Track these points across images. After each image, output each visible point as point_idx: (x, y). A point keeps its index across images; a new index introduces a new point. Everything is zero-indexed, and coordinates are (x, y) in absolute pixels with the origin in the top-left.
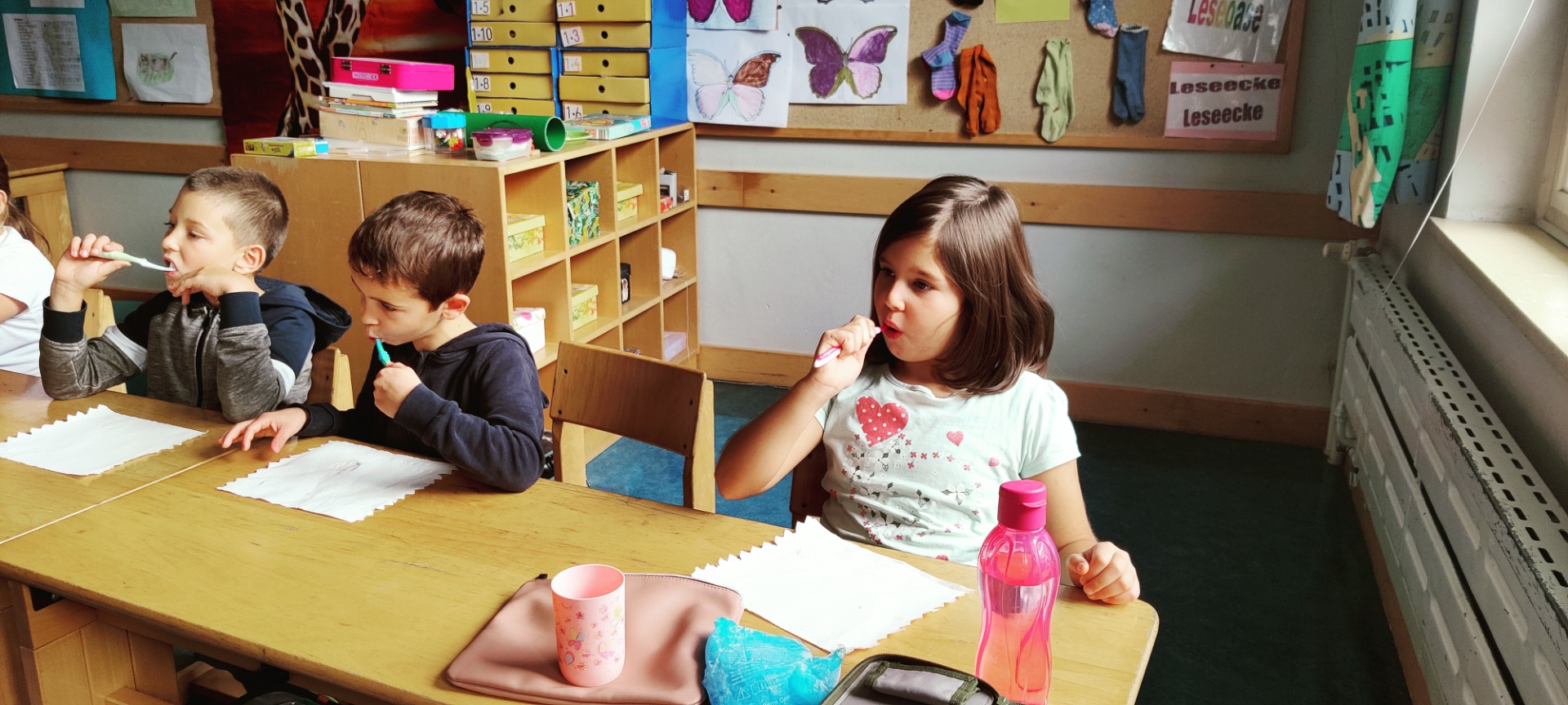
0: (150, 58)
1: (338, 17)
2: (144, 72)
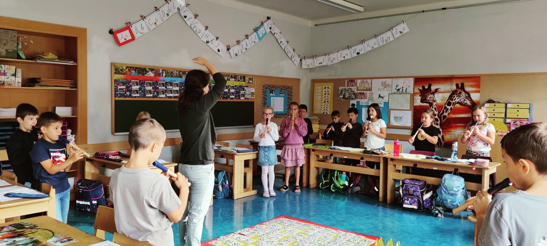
0: (397, 117)
1: (445, 110)
2: (395, 120)
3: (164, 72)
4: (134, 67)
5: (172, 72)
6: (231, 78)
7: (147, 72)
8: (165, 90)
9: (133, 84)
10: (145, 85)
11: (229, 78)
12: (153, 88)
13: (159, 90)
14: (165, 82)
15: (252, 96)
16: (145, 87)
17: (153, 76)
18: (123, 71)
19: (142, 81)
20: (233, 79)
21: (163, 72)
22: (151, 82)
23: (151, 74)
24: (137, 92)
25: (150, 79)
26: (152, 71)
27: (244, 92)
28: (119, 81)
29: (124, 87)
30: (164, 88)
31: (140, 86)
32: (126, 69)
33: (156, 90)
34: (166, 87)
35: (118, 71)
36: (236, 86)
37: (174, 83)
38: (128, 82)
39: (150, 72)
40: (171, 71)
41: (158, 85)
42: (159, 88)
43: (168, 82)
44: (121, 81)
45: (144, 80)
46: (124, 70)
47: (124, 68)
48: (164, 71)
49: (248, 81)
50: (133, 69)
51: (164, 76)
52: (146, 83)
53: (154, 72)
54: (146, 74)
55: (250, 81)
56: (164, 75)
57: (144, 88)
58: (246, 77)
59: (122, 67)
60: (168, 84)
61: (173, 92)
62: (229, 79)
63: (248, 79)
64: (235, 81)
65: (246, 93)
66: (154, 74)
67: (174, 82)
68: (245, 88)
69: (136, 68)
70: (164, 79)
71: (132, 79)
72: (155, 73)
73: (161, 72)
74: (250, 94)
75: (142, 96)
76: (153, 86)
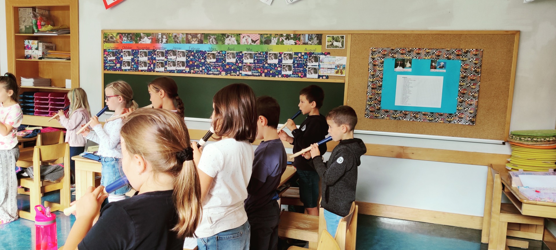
3: (164, 37)
4: (126, 33)
5: (176, 36)
6: (286, 39)
7: (142, 39)
8: (166, 62)
9: (124, 54)
10: (139, 56)
11: (281, 40)
12: (149, 59)
13: (157, 61)
14: (166, 51)
15: (337, 72)
16: (139, 58)
17: (150, 43)
18: (113, 39)
19: (135, 50)
20: (292, 40)
21: (162, 37)
22: (147, 51)
23: (147, 41)
24: (128, 63)
25: (146, 47)
26: (148, 36)
27: (317, 64)
28: (109, 51)
29: (114, 58)
30: (163, 58)
31: (133, 56)
32: (117, 36)
33: (153, 61)
34: (166, 58)
35: (108, 39)
36: (296, 54)
37: (178, 52)
38: (118, 52)
39: (146, 38)
40: (174, 34)
41: (156, 55)
42: (157, 58)
43: (169, 51)
44: (111, 51)
45: (138, 49)
46: (114, 37)
47: (115, 35)
48: (165, 35)
49: (331, 43)
50: (125, 35)
51: (163, 42)
52: (141, 52)
53: (151, 37)
54: (140, 40)
55: (335, 44)
56: (164, 40)
57: (137, 59)
58: (323, 36)
59: (112, 34)
60: (169, 53)
61: (176, 64)
62: (283, 41)
63: (331, 39)
64: (296, 44)
65: (321, 66)
66: (150, 41)
67: (179, 50)
68: (322, 57)
69: (129, 34)
70: (163, 46)
71: (123, 47)
72: (152, 39)
73: (160, 36)
74: (334, 67)
75: (133, 70)
76: (149, 56)
